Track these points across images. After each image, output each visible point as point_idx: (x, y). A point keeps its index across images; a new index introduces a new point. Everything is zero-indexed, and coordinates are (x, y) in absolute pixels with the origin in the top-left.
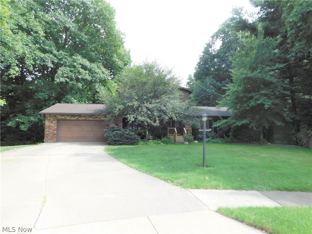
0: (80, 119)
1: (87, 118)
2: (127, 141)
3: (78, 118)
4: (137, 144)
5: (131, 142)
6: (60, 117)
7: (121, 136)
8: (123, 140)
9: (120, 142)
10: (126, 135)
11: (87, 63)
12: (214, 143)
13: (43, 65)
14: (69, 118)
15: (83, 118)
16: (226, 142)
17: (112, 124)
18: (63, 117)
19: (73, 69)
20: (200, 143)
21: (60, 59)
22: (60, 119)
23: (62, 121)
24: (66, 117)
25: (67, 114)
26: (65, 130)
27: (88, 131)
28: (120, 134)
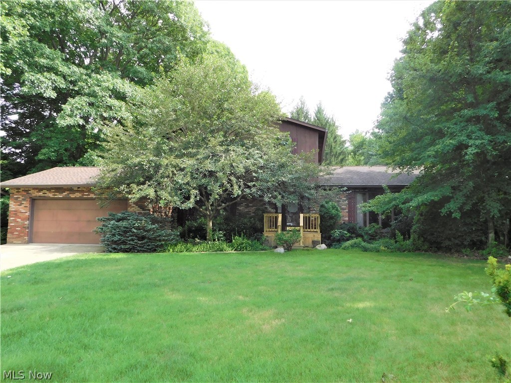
0: (72, 196)
1: (86, 195)
2: (140, 242)
3: (68, 194)
4: (164, 251)
5: (149, 246)
6: (36, 194)
7: (125, 232)
8: (130, 241)
9: (123, 247)
10: (135, 231)
11: (126, 87)
12: (365, 250)
13: (36, 94)
14: (51, 195)
15: (78, 195)
16: (399, 249)
17: (133, 207)
18: (41, 194)
19: (92, 99)
20: (332, 250)
21: (74, 83)
22: (36, 196)
23: (41, 202)
24: (46, 193)
25: (48, 187)
26: (46, 220)
27: (89, 221)
28: (125, 227)
